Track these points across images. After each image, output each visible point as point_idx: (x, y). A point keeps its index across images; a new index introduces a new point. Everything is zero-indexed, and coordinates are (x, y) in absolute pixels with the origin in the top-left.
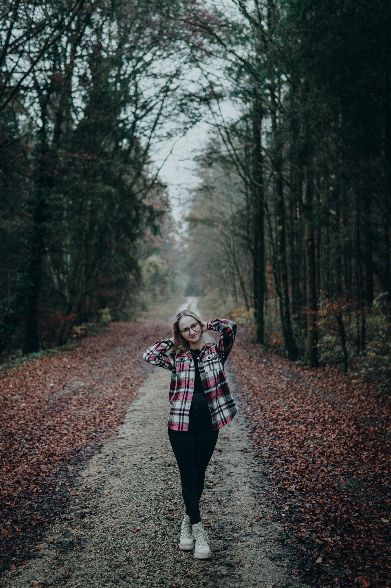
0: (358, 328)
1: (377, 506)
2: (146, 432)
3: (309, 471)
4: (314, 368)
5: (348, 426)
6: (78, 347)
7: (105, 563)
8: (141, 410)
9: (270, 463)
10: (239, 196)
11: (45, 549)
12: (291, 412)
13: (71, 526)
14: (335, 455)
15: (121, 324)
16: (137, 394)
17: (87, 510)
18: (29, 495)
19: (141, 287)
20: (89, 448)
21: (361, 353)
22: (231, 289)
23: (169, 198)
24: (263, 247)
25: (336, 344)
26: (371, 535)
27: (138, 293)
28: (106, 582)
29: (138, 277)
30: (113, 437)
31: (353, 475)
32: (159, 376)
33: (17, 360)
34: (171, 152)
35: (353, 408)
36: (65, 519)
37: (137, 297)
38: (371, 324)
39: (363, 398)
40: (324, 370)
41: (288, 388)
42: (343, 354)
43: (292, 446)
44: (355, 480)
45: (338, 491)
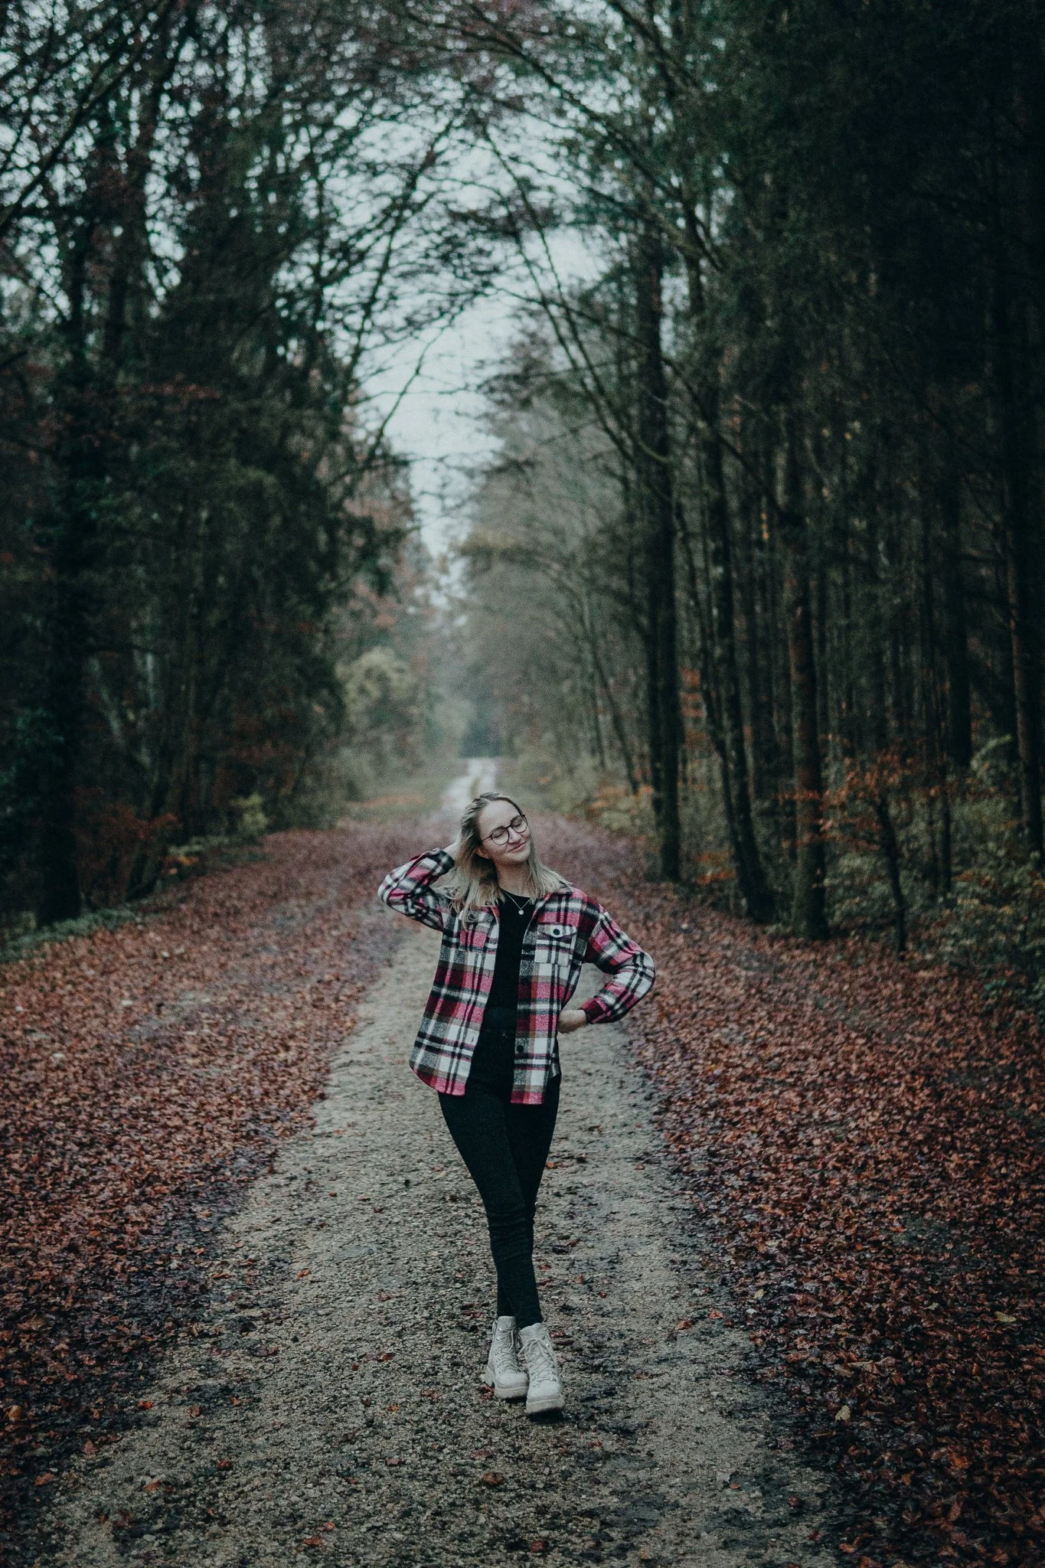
0: (932, 834)
1: (985, 1284)
2: (388, 1118)
3: (813, 1203)
4: (817, 943)
5: (911, 1090)
6: (183, 900)
7: (315, 1433)
8: (367, 1064)
9: (713, 1188)
10: (604, 486)
11: (161, 1404)
12: (761, 1059)
13: (219, 1351)
14: (877, 1163)
15: (295, 836)
16: (354, 1022)
17: (256, 1313)
18: (105, 1278)
19: (344, 736)
20: (242, 1161)
21: (941, 900)
22: (586, 735)
23: (414, 493)
24: (672, 623)
25: (875, 876)
26: (972, 1352)
27: (334, 753)
28: (322, 1474)
29: (337, 710)
30: (303, 1133)
31: (923, 1212)
32: (406, 973)
33: (27, 940)
34: (417, 372)
35: (921, 1044)
36: (203, 1335)
37: (335, 763)
38: (968, 824)
39: (949, 1018)
40: (844, 947)
41: (749, 996)
42: (893, 903)
43: (765, 1145)
44: (929, 1223)
45: (888, 1251)
